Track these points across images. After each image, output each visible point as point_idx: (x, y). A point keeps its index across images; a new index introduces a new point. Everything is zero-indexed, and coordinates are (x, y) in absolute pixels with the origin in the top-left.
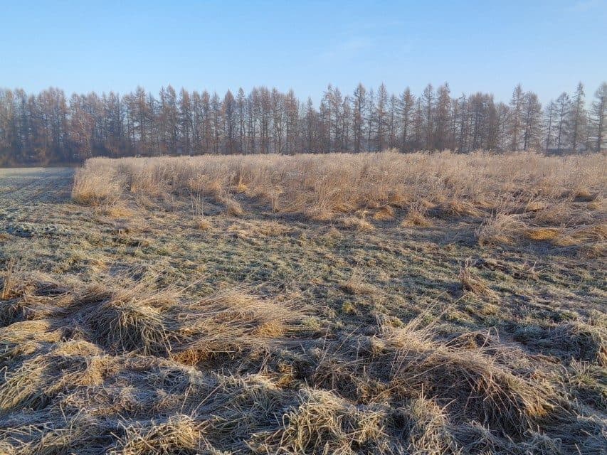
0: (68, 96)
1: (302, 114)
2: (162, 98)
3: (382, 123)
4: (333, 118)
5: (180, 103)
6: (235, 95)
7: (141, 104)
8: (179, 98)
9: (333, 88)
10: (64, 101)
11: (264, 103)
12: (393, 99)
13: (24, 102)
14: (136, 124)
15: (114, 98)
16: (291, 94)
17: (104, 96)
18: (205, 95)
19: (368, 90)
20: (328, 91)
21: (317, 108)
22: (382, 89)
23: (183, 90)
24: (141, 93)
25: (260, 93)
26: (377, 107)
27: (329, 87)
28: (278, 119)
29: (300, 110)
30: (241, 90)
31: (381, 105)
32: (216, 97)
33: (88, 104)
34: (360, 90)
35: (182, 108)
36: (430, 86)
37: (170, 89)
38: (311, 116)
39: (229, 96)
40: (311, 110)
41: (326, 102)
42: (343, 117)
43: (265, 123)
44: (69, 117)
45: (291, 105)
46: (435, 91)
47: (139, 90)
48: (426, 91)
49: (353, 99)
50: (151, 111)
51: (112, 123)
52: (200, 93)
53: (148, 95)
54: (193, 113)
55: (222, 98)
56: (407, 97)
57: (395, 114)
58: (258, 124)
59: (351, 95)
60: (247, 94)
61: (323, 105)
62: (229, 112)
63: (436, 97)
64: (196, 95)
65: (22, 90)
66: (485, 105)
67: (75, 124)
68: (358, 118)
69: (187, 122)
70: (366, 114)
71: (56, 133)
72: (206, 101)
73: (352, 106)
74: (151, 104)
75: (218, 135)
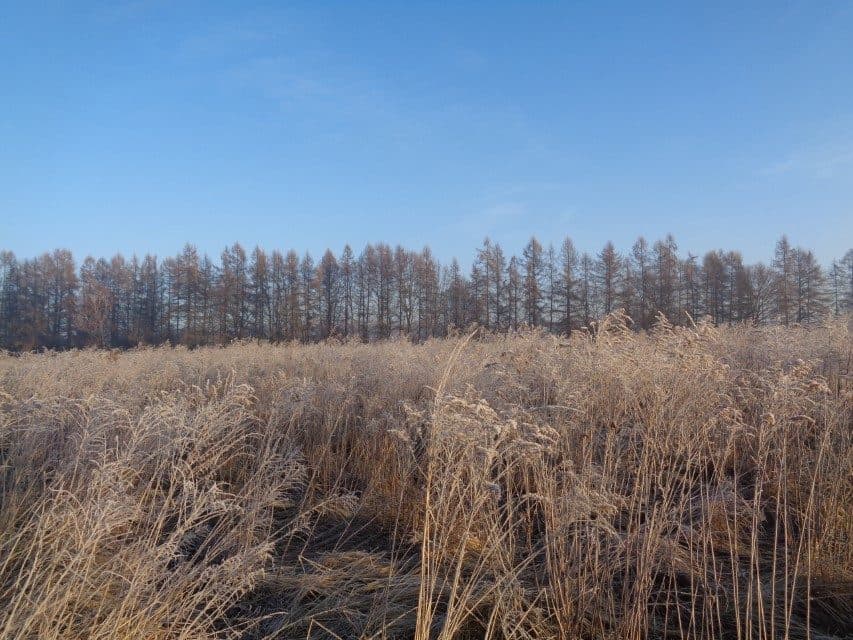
0: (79, 262)
1: (443, 285)
2: (226, 262)
3: (570, 296)
4: (493, 290)
5: (252, 269)
6: (338, 255)
7: (190, 271)
8: (250, 262)
9: (493, 244)
10: (70, 267)
11: (383, 268)
12: (586, 261)
13: (12, 270)
14: (182, 302)
15: (151, 262)
16: (427, 254)
17: (135, 260)
18: (292, 257)
19: (545, 247)
20: (484, 248)
22: (568, 245)
23: (257, 250)
24: (190, 254)
25: (377, 253)
26: (563, 273)
27: (487, 243)
28: (404, 292)
29: (441, 275)
30: (348, 249)
31: (568, 269)
32: (308, 260)
33: (109, 274)
34: (534, 247)
35: (254, 278)
36: (642, 241)
37: (238, 249)
38: (457, 290)
39: (329, 259)
40: (457, 278)
41: (482, 266)
42: (508, 288)
43: (384, 299)
44: (77, 293)
45: (425, 270)
46: (650, 248)
47: (189, 249)
48: (636, 247)
49: (522, 261)
50: (206, 283)
51: (145, 302)
52: (284, 255)
53: (203, 258)
54: (270, 284)
55: (317, 262)
56: (609, 257)
57: (590, 283)
58: (373, 302)
59: (520, 255)
60: (357, 254)
61: (475, 271)
62: (328, 282)
63: (653, 258)
64: (277, 258)
65: (11, 254)
66: (729, 270)
67: (87, 306)
68: (532, 289)
69: (261, 300)
70: (544, 283)
71: (56, 316)
72: (292, 267)
73: (522, 272)
74: (206, 272)
75: (309, 318)
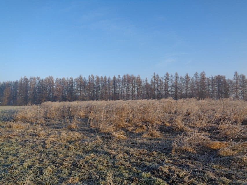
0: (55, 79)
1: (143, 84)
2: (89, 79)
3: (177, 88)
4: (156, 86)
5: (96, 81)
6: (117, 77)
7: (81, 81)
8: (95, 79)
9: (156, 74)
10: (53, 81)
11: (128, 80)
12: (181, 78)
13: (39, 82)
14: (79, 89)
15: (71, 79)
16: (139, 77)
17: (68, 79)
18: (105, 78)
19: (170, 75)
20: (154, 75)
21: (149, 82)
22: (176, 74)
23: (97, 76)
24: (81, 77)
25: (126, 76)
26: (174, 81)
27: (154, 74)
28: (133, 87)
29: (142, 83)
30: (119, 76)
31: (176, 80)
32: (109, 78)
33: (62, 82)
34: (167, 75)
35: (96, 83)
36: (197, 73)
37: (92, 76)
38: (147, 85)
39: (114, 78)
40: (147, 83)
41: (153, 80)
42: (160, 85)
43: (128, 88)
44: (54, 87)
45: (139, 81)
46: (199, 74)
47: (80, 76)
48: (195, 75)
49: (164, 78)
50: (84, 84)
51: (70, 89)
52: (103, 77)
53: (84, 78)
54: (100, 85)
55: (112, 78)
56: (187, 77)
57: (182, 84)
58: (125, 89)
59: (163, 77)
60: (121, 77)
61: (152, 81)
62: (114, 84)
63: (199, 77)
64: (102, 78)
65: (39, 77)
66: (222, 80)
67: (56, 90)
68: (166, 85)
69: (98, 88)
70: (170, 84)
71: (49, 92)
72: (105, 80)
73: (164, 81)
74: (85, 81)
75: (110, 93)
